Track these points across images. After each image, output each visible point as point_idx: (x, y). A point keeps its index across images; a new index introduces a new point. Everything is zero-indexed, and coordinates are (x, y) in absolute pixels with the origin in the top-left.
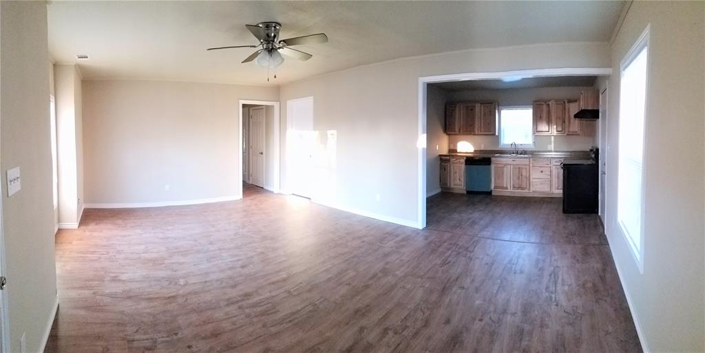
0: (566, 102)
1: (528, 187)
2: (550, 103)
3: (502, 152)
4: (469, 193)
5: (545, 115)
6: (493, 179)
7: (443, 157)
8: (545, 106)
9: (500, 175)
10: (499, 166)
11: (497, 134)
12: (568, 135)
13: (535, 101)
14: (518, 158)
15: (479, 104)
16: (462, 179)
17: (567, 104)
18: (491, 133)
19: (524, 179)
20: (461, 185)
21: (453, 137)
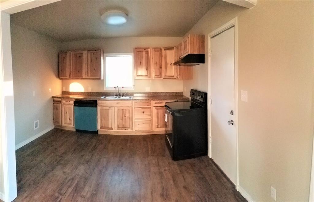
0: (163, 49)
1: (131, 127)
2: (149, 50)
3: (106, 94)
4: (78, 131)
5: (144, 61)
6: (99, 120)
7: (55, 99)
8: (144, 53)
9: (105, 116)
10: (105, 108)
11: (102, 78)
12: (164, 78)
13: (136, 48)
14: (122, 100)
15: (86, 51)
16: (72, 119)
17: (163, 51)
18: (98, 78)
19: (128, 120)
20: (71, 124)
21: (65, 81)
